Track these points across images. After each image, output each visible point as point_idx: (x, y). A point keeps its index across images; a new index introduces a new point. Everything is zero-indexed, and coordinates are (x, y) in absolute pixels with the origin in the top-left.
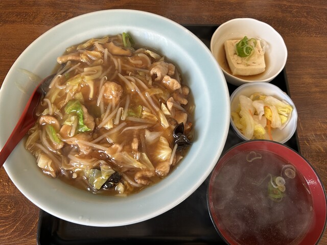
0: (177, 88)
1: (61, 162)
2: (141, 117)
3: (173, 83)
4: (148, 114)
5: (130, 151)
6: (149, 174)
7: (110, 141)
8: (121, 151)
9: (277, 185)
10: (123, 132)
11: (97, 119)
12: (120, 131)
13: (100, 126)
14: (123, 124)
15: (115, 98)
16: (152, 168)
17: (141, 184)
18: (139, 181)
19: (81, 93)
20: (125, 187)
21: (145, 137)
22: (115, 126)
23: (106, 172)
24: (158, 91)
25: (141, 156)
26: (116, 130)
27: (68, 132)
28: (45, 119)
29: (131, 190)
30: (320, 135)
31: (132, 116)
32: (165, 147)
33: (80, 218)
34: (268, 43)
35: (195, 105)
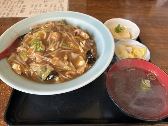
0: (88, 38)
1: (25, 67)
2: (69, 47)
3: (86, 35)
4: (73, 45)
5: (63, 61)
6: (73, 73)
7: (53, 56)
8: (58, 60)
9: (145, 83)
10: (60, 52)
11: (47, 46)
12: (58, 52)
13: (48, 49)
14: (60, 49)
15: (57, 38)
16: (75, 70)
17: (69, 77)
18: (67, 76)
19: (40, 37)
20: (60, 79)
21: (71, 56)
22: (55, 49)
23: (49, 69)
24: (78, 37)
25: (69, 64)
26: (56, 51)
27: (31, 51)
28: (20, 49)
29: (63, 80)
30: (164, 67)
31: (65, 46)
32: (82, 60)
33: (32, 90)
34: (130, 29)
35: (97, 46)
